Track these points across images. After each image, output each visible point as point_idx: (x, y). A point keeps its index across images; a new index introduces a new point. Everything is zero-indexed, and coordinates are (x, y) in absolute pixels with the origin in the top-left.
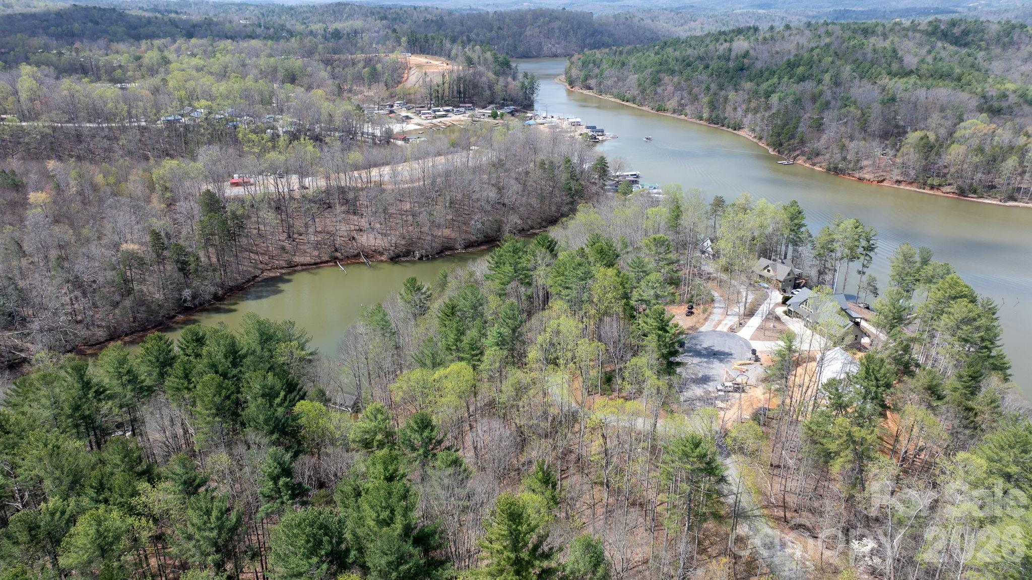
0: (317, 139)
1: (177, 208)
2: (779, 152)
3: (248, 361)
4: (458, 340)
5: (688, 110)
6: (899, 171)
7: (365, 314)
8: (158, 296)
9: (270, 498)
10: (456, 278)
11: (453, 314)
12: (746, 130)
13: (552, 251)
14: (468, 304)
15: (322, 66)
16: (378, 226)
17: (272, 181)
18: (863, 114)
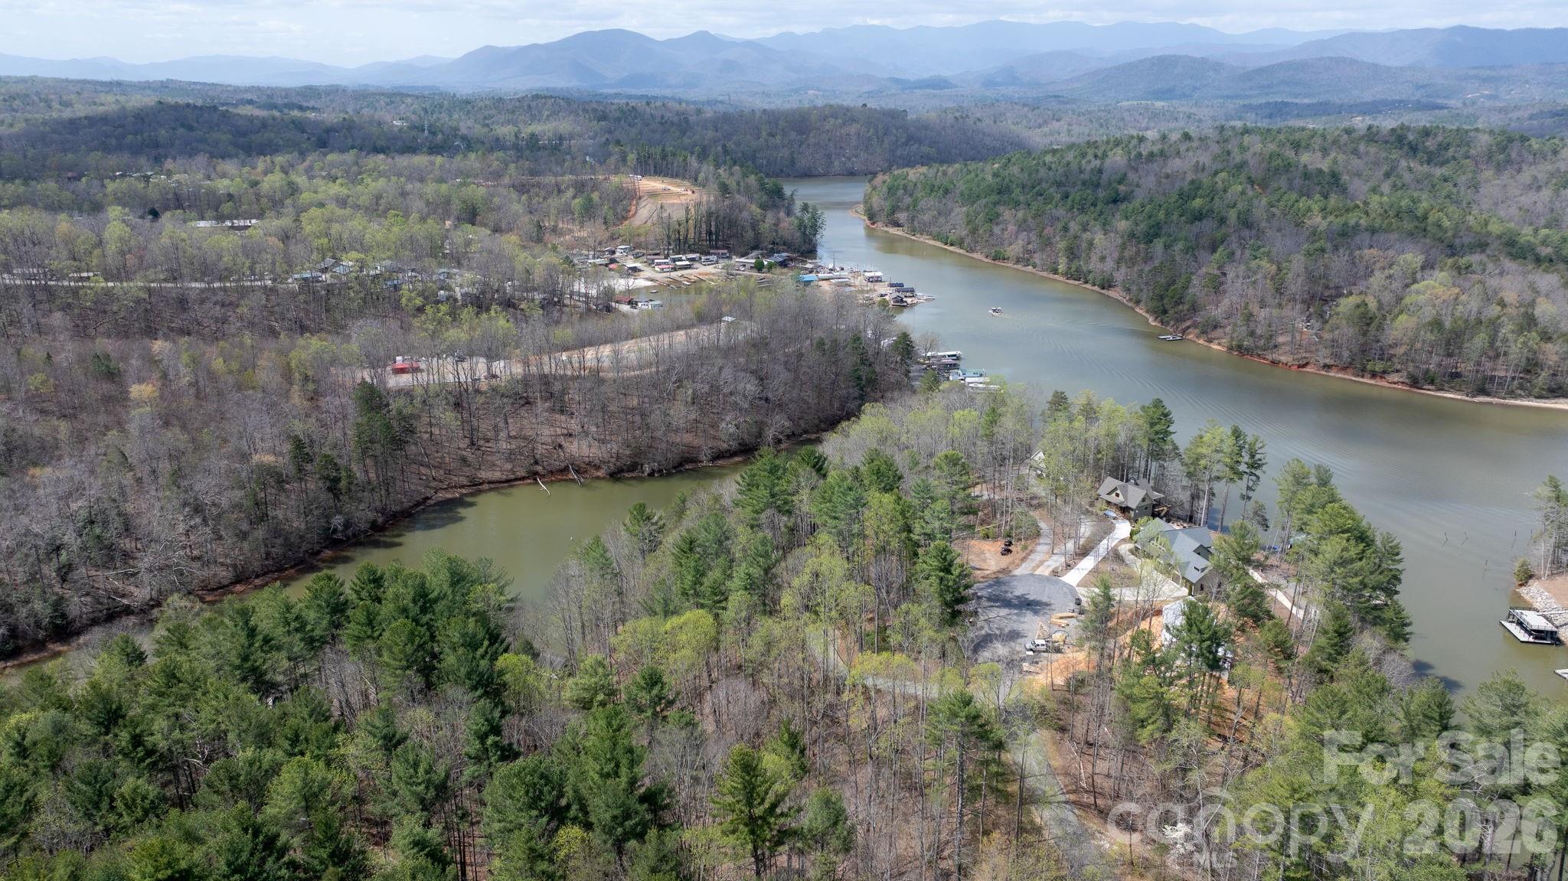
0: (509, 304)
1: (323, 405)
2: (1162, 322)
3: (439, 607)
4: (697, 582)
5: (1037, 258)
6: (1328, 352)
7: (578, 550)
8: (298, 524)
9: (478, 759)
10: (698, 504)
11: (691, 550)
12: (1118, 289)
13: (819, 470)
14: (710, 537)
15: (514, 195)
16: (594, 429)
17: (450, 368)
18: (1279, 270)
